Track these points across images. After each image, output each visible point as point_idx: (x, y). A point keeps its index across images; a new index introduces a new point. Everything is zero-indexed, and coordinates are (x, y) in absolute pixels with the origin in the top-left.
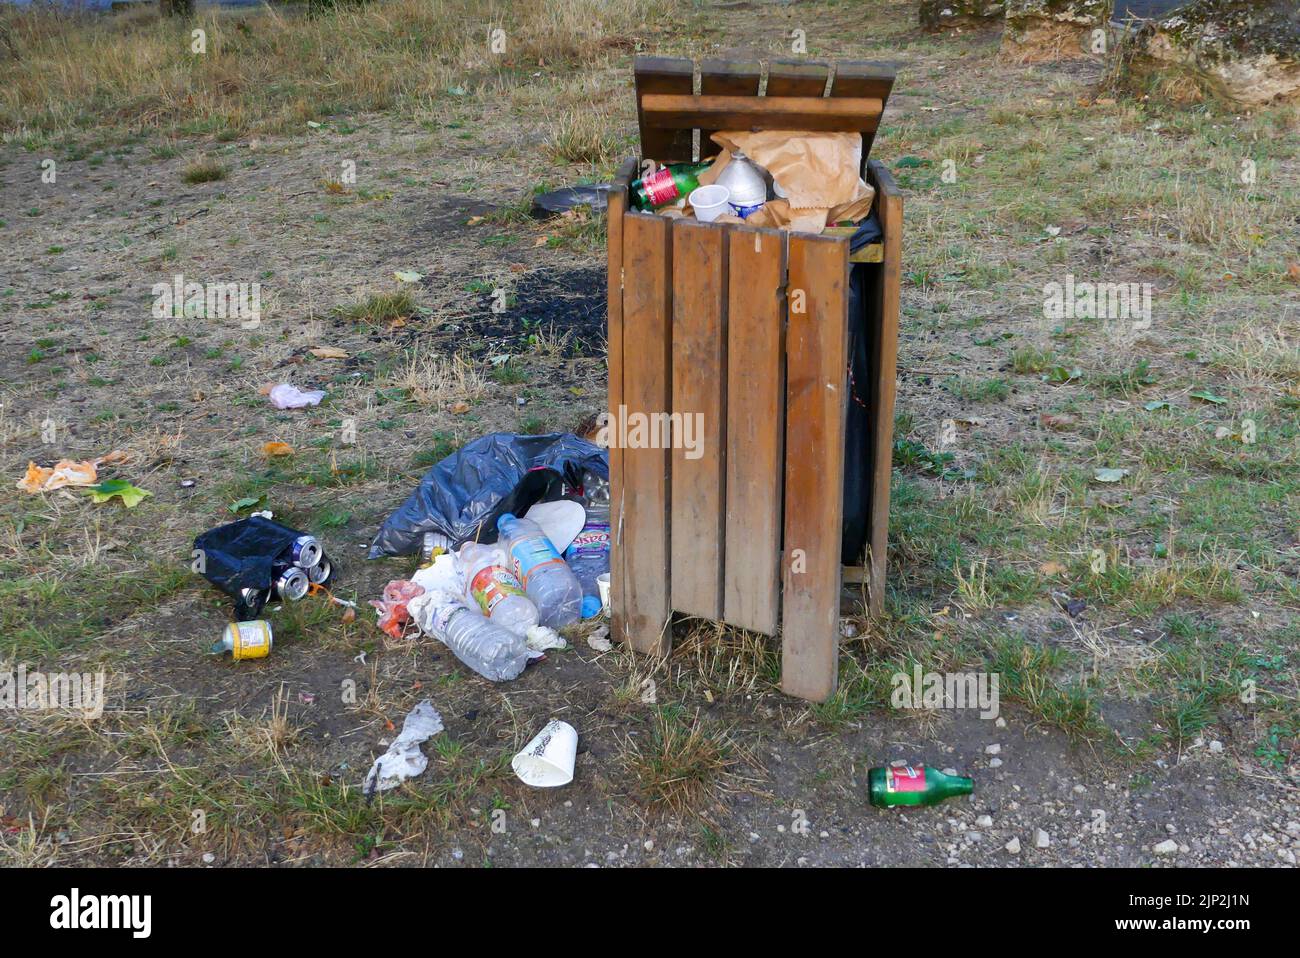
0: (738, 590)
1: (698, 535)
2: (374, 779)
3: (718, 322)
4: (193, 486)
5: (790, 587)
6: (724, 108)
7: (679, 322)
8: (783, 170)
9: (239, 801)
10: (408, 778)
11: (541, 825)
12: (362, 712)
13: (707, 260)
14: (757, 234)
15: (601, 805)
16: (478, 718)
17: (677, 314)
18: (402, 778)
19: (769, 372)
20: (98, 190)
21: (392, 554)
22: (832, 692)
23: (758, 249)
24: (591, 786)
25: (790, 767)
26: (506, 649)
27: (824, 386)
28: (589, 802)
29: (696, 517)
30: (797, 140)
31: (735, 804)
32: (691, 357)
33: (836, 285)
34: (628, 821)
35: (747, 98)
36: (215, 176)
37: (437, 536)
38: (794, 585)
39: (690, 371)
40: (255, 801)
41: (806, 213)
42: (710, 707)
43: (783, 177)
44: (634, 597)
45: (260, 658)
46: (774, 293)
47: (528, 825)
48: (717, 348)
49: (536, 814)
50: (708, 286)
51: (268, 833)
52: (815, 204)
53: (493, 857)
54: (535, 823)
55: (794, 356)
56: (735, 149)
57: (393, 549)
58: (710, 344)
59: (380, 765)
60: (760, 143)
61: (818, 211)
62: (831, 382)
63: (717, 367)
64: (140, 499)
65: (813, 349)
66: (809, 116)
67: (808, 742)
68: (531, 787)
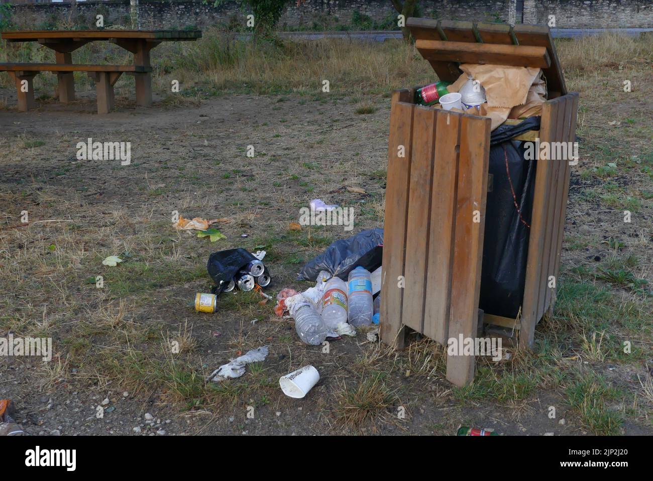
0: (430, 317)
1: (415, 283)
2: (215, 375)
3: (430, 162)
4: (246, 237)
5: (453, 318)
6: (458, 49)
7: (414, 162)
8: (490, 86)
9: (150, 371)
10: (229, 378)
11: (280, 416)
12: (233, 344)
13: (427, 128)
14: (449, 114)
15: (316, 413)
16: (285, 358)
17: (413, 158)
18: (226, 376)
19: (449, 193)
20: (317, 113)
21: (307, 279)
22: (468, 382)
23: (448, 123)
24: (316, 402)
25: (427, 418)
26: (313, 328)
27: (473, 203)
28: (311, 411)
29: (414, 272)
30: (501, 69)
31: (384, 429)
32: (417, 182)
33: (481, 145)
34: (325, 424)
35: (471, 44)
36: (370, 111)
37: (326, 273)
38: (454, 317)
39: (417, 190)
40: (157, 373)
41: (497, 110)
42: (405, 379)
43: (489, 89)
44: (387, 314)
45: (208, 313)
46: (454, 149)
47: (274, 414)
48: (429, 177)
49: (281, 410)
50: (427, 142)
51: (157, 389)
52: (502, 105)
53: (246, 425)
54: (278, 414)
55: (461, 184)
56: (469, 74)
57: (307, 277)
58: (426, 175)
59: (221, 369)
60: (481, 70)
61: (504, 110)
62: (476, 201)
63: (428, 189)
64: (218, 238)
65: (469, 182)
66: (504, 55)
67: (443, 407)
68: (286, 396)
